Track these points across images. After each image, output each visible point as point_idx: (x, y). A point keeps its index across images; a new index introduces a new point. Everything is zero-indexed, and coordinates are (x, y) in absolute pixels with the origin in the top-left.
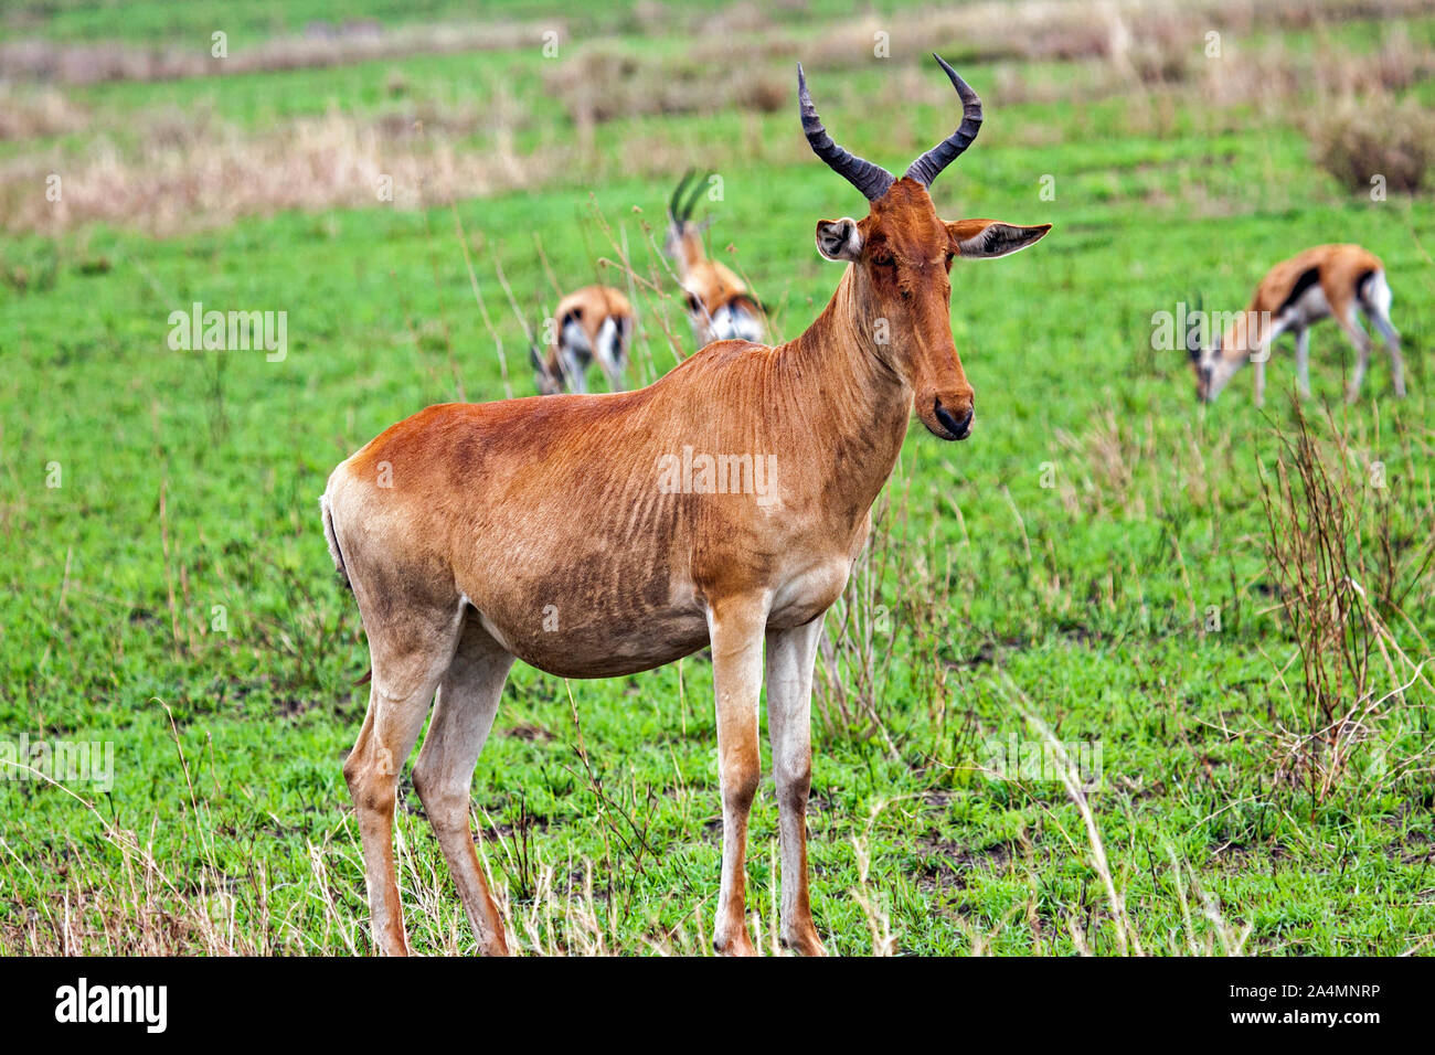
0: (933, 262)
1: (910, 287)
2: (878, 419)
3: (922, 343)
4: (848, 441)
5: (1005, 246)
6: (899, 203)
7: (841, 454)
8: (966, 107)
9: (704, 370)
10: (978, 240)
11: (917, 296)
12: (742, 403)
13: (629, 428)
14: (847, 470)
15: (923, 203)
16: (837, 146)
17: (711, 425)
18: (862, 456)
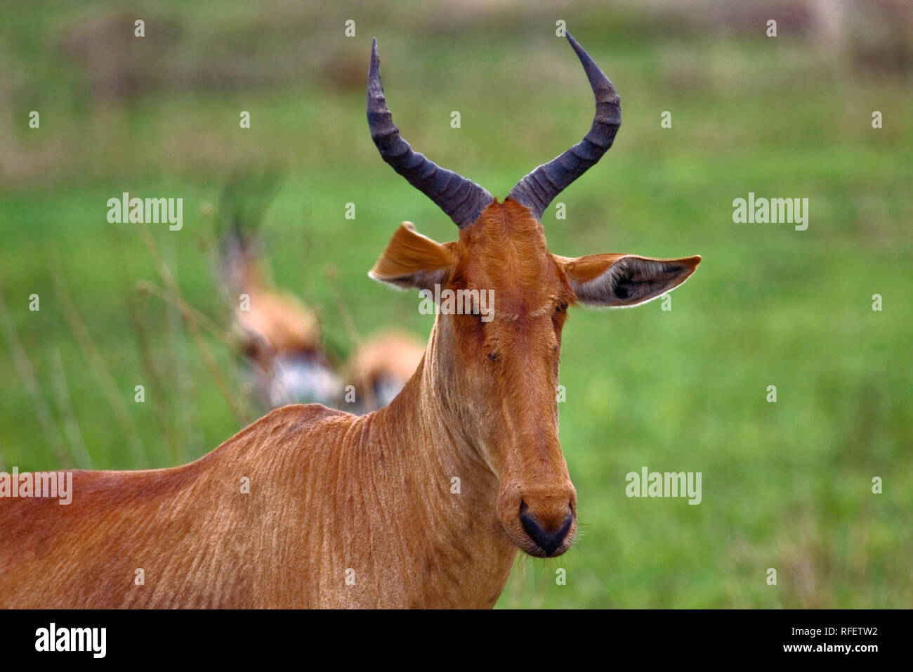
0: (534, 314)
1: (499, 347)
2: (473, 521)
3: (510, 424)
4: (438, 550)
5: (642, 290)
6: (494, 232)
7: (430, 566)
8: (599, 105)
9: (265, 444)
10: (604, 280)
11: (508, 360)
12: (309, 489)
13: (161, 516)
14: (439, 589)
15: (529, 234)
16: (415, 153)
17: (267, 519)
18: (456, 570)
